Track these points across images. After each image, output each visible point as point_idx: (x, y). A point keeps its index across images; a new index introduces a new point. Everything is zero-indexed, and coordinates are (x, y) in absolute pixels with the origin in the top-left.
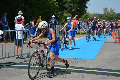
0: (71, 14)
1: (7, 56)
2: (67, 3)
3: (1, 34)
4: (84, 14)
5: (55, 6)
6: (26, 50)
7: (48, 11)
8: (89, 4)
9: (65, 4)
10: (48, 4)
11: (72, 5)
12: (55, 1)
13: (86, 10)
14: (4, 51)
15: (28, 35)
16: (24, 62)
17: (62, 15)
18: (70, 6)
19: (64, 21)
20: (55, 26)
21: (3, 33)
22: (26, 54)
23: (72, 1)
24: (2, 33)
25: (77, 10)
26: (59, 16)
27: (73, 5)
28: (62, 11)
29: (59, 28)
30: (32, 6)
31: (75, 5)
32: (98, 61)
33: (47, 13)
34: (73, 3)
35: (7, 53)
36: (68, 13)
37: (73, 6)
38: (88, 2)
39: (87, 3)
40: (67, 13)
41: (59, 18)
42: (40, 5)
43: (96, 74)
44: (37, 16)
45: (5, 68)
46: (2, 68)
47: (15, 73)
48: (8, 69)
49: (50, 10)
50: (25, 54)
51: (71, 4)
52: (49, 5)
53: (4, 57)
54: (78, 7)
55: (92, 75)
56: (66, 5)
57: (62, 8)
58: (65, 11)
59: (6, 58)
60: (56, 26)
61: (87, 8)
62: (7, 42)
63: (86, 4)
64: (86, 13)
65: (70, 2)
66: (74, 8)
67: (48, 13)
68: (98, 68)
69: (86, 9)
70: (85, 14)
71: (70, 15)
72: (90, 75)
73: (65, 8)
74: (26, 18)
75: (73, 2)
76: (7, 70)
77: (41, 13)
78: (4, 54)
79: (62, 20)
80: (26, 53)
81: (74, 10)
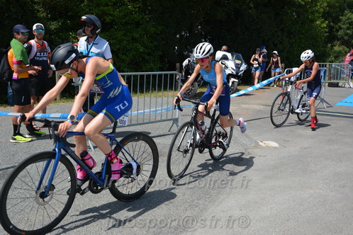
2: (341, 28)
9: (337, 31)
11: (351, 33)
12: (324, 27)
18: (347, 34)
23: (351, 27)
26: (328, 51)
28: (331, 42)
30: (292, 35)
40: (340, 45)
42: (302, 34)
49: (316, 41)
51: (348, 31)
56: (339, 33)
57: (332, 38)
58: (336, 42)
65: (348, 29)
71: (346, 48)
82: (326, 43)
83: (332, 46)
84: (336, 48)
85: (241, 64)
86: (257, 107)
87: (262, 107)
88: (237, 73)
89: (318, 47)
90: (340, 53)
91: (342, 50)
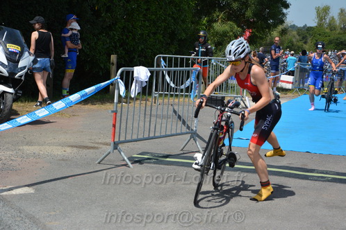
7: (173, 13)
13: (284, 15)
16: (184, 153)
25: (255, 15)
28: (208, 14)
33: (170, 19)
36: (228, 20)
40: (224, 21)
49: (179, 10)
58: (218, 14)
61: (287, 6)
66: (247, 6)
69: (285, 11)
71: (235, 26)
77: (154, 17)
82: (199, 14)
83: (211, 21)
84: (218, 27)
85: (21, 54)
86: (58, 151)
87: (69, 150)
88: (12, 74)
89: (183, 21)
90: (226, 36)
91: (228, 29)
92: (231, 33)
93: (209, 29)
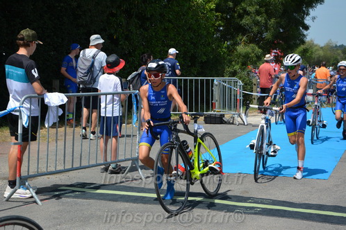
0: (260, 47)
1: (76, 165)
2: (248, 13)
3: (61, 103)
4: (297, 47)
5: (214, 25)
6: (128, 149)
7: (192, 38)
8: (314, 18)
9: (241, 17)
10: (192, 19)
11: (263, 21)
12: (212, 10)
13: (304, 35)
14: (69, 150)
15: (134, 106)
17: (231, 50)
18: (257, 23)
19: (237, 67)
20: (213, 80)
21: (66, 100)
22: (129, 160)
23: (263, 10)
24: (62, 101)
25: (277, 36)
26: (224, 53)
27: (266, 21)
28: (233, 38)
29: (224, 86)
30: (148, 23)
31: (273, 20)
32: (337, 186)
33: (189, 43)
34: (265, 16)
35: (77, 155)
36: (250, 43)
37: (266, 23)
38: (310, 10)
39: (308, 14)
40: (246, 43)
41: (225, 59)
43: (332, 223)
44: (160, 52)
45: (72, 200)
46: (61, 198)
47: (99, 213)
48: (79, 200)
49: (198, 35)
50: (126, 160)
51: (259, 18)
52: (197, 21)
53: (68, 166)
54: (279, 25)
55: (320, 224)
56: (244, 21)
57: (234, 30)
58: (241, 38)
59: (72, 169)
60: (215, 82)
61: (307, 28)
62: (76, 126)
63: (303, 18)
64: (303, 42)
65: (258, 13)
66: (267, 29)
67: (192, 43)
68: (339, 207)
69: (305, 32)
70: (302, 47)
71: (257, 48)
72: (314, 224)
73: (242, 30)
74: (131, 59)
75: (266, 12)
76: (76, 204)
77: (172, 43)
78: (69, 158)
79: (233, 63)
80: (129, 157)
81: (267, 35)
82: (224, 37)
83: (236, 44)
84: (241, 49)
90: (249, 57)
91: (250, 51)
92: (253, 54)
93: (233, 52)
